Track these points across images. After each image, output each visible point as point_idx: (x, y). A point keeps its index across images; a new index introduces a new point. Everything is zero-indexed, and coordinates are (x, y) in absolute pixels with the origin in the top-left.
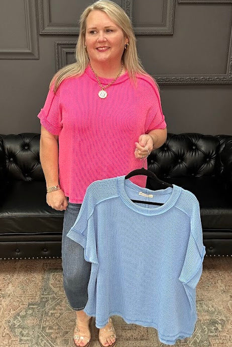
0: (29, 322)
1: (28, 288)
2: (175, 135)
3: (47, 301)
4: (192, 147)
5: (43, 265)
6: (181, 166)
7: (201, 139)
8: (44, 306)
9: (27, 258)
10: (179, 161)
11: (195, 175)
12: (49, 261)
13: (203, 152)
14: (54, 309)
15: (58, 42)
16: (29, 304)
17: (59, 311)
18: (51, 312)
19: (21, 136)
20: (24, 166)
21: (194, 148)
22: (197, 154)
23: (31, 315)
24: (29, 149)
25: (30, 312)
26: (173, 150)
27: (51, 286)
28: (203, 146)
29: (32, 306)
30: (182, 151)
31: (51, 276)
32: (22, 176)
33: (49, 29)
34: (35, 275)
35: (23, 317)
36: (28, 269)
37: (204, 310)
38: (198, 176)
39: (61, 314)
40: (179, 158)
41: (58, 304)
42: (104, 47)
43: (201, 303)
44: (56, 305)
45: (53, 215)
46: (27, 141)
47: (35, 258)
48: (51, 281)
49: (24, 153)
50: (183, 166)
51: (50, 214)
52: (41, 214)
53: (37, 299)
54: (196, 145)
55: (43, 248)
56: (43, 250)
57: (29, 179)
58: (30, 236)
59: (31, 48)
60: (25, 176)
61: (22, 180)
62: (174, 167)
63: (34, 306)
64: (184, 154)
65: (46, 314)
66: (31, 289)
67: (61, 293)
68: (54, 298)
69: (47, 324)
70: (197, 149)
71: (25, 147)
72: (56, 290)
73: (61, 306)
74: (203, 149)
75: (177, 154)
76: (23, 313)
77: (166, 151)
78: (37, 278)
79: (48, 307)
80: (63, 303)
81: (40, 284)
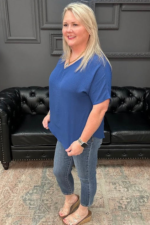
0: (35, 197)
1: (34, 177)
2: (120, 88)
3: (45, 184)
4: (129, 94)
5: (43, 164)
6: (123, 105)
7: (135, 90)
8: (43, 188)
9: (33, 160)
10: (122, 102)
11: (131, 111)
12: (46, 161)
13: (136, 98)
14: (49, 189)
15: (51, 33)
16: (35, 187)
17: (52, 191)
18: (47, 191)
19: (30, 88)
20: (32, 105)
21: (131, 95)
22: (133, 98)
23: (36, 193)
24: (34, 96)
25: (35, 191)
26: (119, 96)
27: (47, 176)
28: (136, 94)
29: (36, 188)
30: (124, 97)
31: (47, 170)
32: (30, 112)
33: (46, 26)
34: (38, 169)
35: (31, 194)
36: (34, 166)
37: (136, 190)
38: (133, 111)
39: (53, 192)
40: (122, 101)
41: (51, 186)
42: (72, 36)
43: (135, 186)
44: (50, 187)
45: (48, 134)
46: (33, 91)
47: (38, 160)
48: (48, 173)
49: (31, 98)
50: (124, 105)
51: (47, 134)
52: (42, 134)
53: (39, 183)
54: (132, 94)
55: (43, 153)
56: (43, 155)
57: (34, 113)
58: (35, 147)
59: (35, 37)
60: (32, 112)
61: (30, 114)
62: (119, 106)
63: (37, 188)
64: (125, 99)
65: (45, 192)
66: (35, 178)
67: (53, 180)
68: (49, 183)
69: (45, 198)
70: (133, 96)
71: (32, 94)
72: (50, 178)
73: (53, 188)
74: (136, 96)
75: (121, 98)
76: (31, 192)
77: (114, 97)
78: (39, 171)
79: (45, 188)
80: (54, 186)
81: (41, 175)
